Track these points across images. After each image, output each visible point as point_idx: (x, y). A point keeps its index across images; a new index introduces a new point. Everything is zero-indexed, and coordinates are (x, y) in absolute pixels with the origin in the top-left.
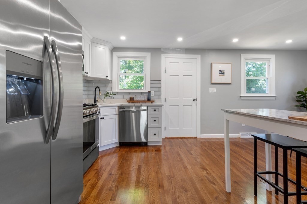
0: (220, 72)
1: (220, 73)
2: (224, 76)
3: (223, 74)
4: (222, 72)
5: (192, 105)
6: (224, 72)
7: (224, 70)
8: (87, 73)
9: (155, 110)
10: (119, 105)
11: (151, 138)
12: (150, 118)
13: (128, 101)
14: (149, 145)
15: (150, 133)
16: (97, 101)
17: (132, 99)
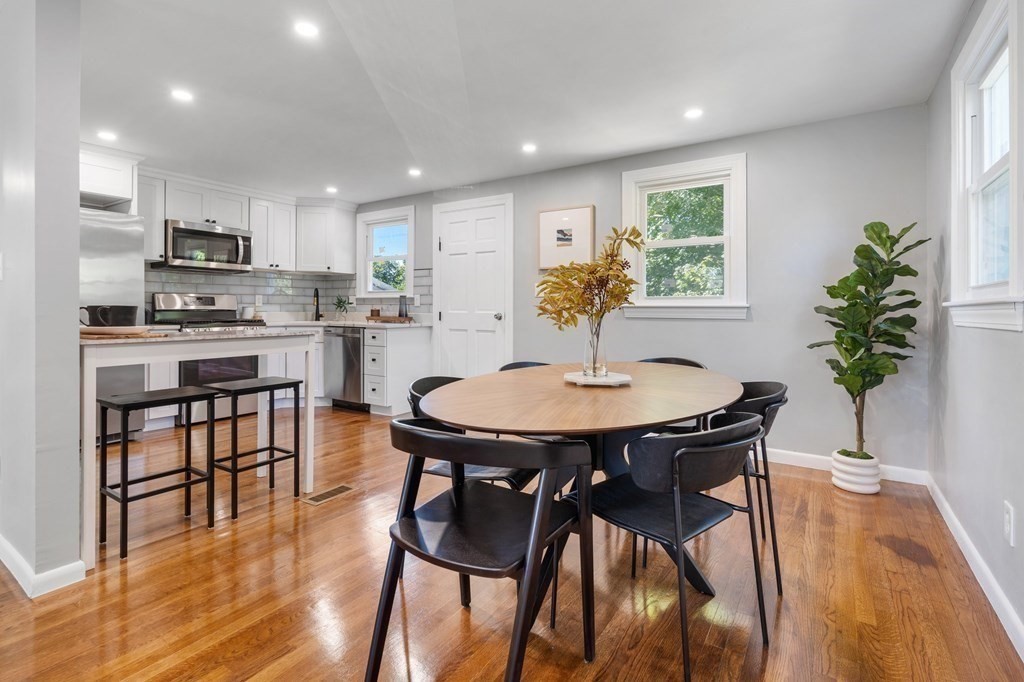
0: (560, 236)
1: (559, 239)
2: (571, 245)
3: (567, 240)
4: (565, 235)
5: (494, 331)
6: (571, 235)
7: (571, 230)
8: (277, 266)
9: (374, 337)
10: (325, 324)
11: (368, 398)
12: (367, 354)
13: (368, 319)
14: (372, 412)
15: (367, 386)
16: (321, 316)
17: (375, 314)
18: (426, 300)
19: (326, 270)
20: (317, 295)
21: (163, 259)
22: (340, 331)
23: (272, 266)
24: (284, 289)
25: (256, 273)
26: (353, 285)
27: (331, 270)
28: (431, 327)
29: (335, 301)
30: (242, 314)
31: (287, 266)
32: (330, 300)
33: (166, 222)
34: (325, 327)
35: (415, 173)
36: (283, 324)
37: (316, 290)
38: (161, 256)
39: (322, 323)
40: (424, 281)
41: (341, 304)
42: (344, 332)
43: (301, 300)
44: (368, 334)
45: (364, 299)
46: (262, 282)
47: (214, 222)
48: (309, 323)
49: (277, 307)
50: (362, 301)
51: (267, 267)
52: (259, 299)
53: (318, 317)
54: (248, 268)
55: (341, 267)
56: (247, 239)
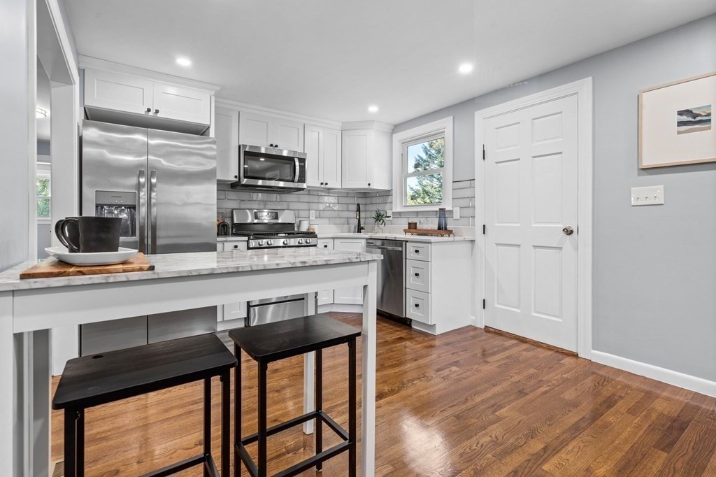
0: (685, 118)
1: (680, 124)
2: (708, 128)
3: (700, 122)
4: (695, 116)
6: (709, 115)
7: (707, 107)
8: (326, 184)
9: (417, 251)
10: (367, 236)
11: (411, 313)
12: (410, 269)
13: (406, 231)
14: (414, 326)
15: (410, 301)
16: (362, 228)
17: (412, 227)
18: (467, 212)
19: (367, 187)
20: (359, 210)
21: (237, 180)
22: (379, 243)
23: (322, 184)
24: (331, 205)
25: (310, 191)
26: (389, 200)
27: (371, 187)
28: (473, 241)
29: (374, 215)
30: (299, 227)
31: (334, 184)
32: (368, 214)
33: (239, 147)
34: (367, 239)
35: (466, 68)
36: (331, 236)
37: (358, 205)
38: (236, 177)
39: (362, 235)
40: (467, 193)
41: (379, 217)
42: (383, 244)
43: (346, 214)
44: (410, 248)
45: (400, 213)
46: (315, 199)
47: (276, 146)
48: (352, 235)
49: (327, 221)
50: (399, 215)
51: (319, 185)
52: (313, 213)
53: (360, 229)
54: (304, 186)
55: (379, 184)
56: (302, 161)
